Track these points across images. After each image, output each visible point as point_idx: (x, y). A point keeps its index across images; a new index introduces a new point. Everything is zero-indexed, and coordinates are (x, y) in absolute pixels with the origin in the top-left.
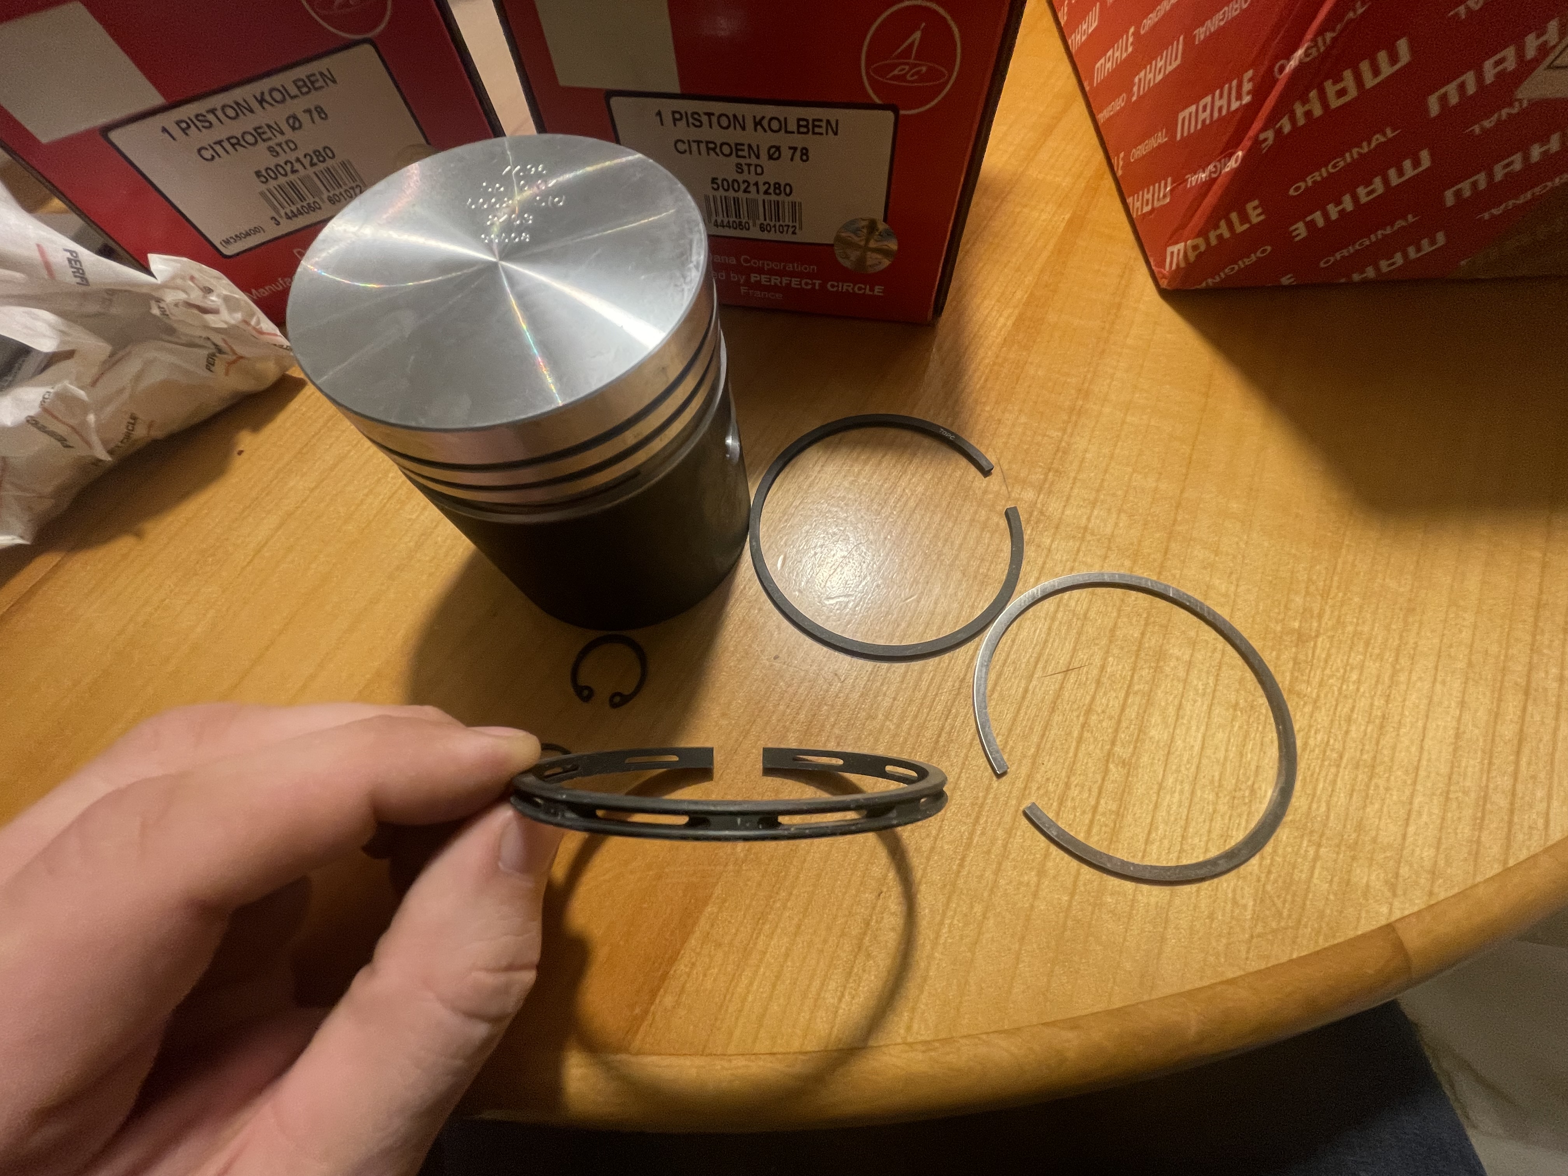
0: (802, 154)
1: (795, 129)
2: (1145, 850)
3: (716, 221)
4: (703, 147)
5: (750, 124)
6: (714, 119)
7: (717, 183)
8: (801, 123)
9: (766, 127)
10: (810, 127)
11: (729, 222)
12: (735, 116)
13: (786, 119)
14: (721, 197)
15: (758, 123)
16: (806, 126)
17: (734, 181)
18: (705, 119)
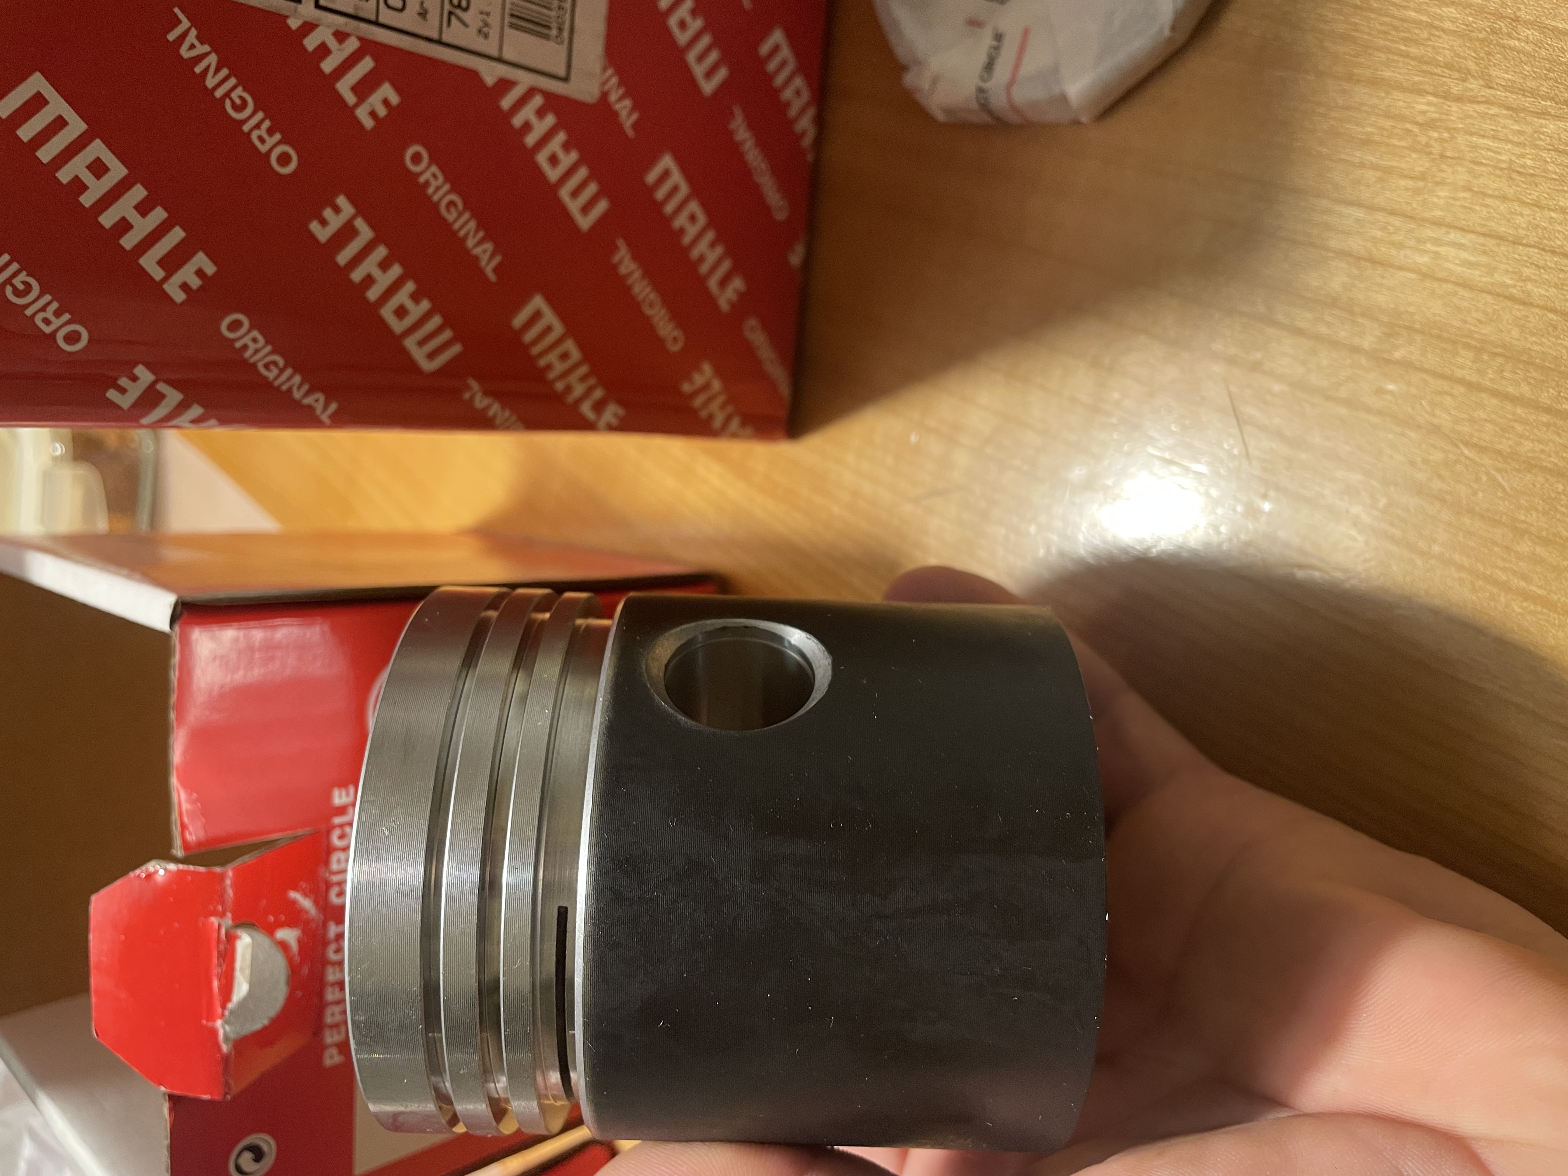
2: (1544, 308)
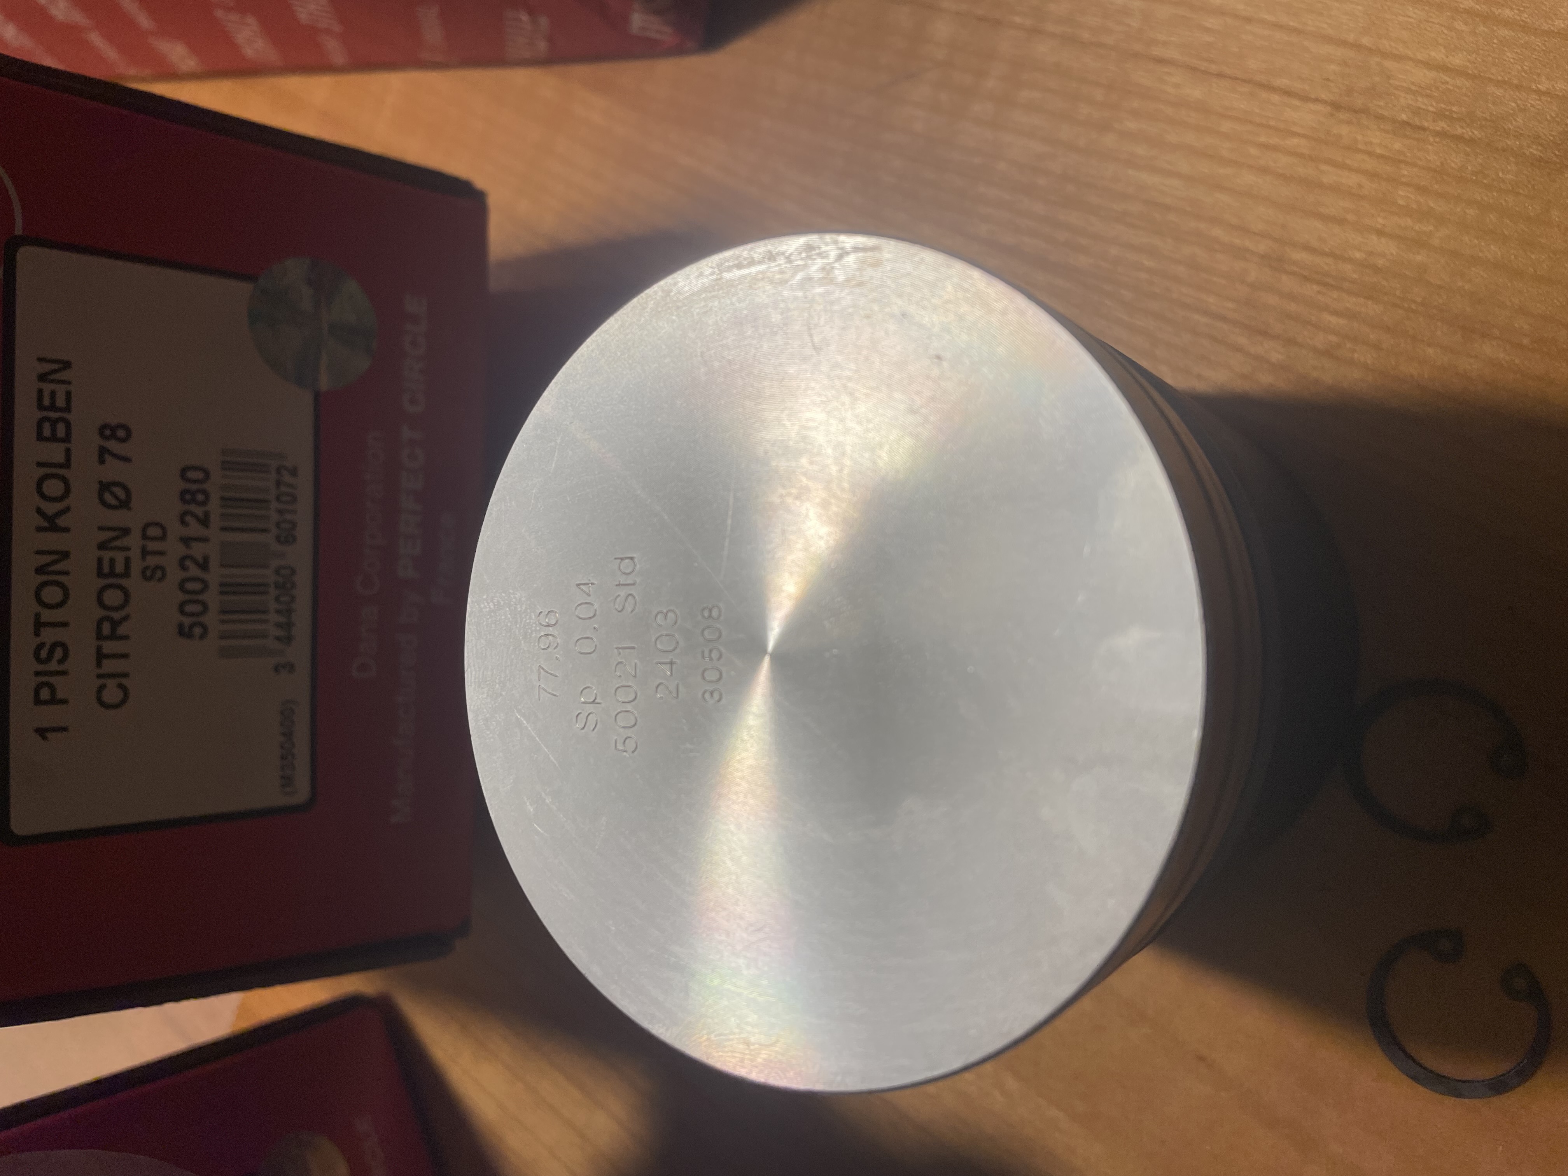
0: (114, 436)
1: (61, 447)
3: (278, 638)
4: (109, 647)
5: (53, 541)
6: (47, 615)
7: (192, 626)
8: (47, 432)
9: (58, 506)
10: (54, 415)
11: (278, 612)
12: (40, 570)
13: (40, 464)
14: (223, 622)
15: (51, 524)
16: (54, 423)
17: (181, 587)
18: (49, 635)
